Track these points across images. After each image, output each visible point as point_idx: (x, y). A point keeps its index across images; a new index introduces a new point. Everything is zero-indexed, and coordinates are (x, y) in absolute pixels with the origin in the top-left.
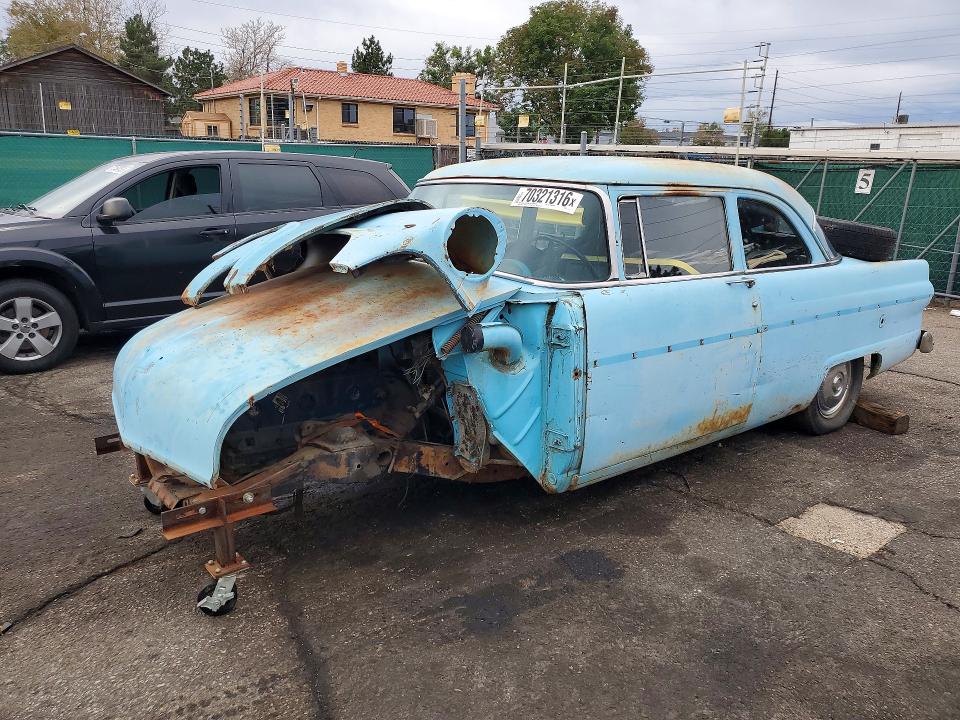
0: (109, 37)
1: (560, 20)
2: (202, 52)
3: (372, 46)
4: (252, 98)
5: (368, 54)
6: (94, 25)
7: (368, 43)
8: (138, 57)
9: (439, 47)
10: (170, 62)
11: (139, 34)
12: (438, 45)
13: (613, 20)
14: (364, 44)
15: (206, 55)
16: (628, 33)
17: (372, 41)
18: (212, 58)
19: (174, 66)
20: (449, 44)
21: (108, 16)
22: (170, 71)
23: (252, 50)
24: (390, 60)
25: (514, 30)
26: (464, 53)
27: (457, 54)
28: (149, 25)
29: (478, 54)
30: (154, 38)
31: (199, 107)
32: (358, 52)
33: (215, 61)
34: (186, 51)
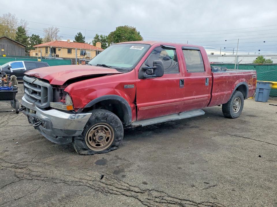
0: (14, 30)
1: (122, 31)
2: (37, 35)
3: (80, 34)
4: (46, 47)
5: (79, 36)
6: (10, 27)
7: (79, 34)
8: (21, 36)
9: (97, 35)
10: (29, 37)
11: (21, 31)
12: (96, 34)
13: (134, 31)
14: (78, 34)
15: (37, 36)
16: (139, 33)
17: (80, 33)
18: (39, 37)
19: (29, 38)
20: (99, 34)
21: (14, 25)
22: (29, 39)
23: (51, 34)
24: (84, 38)
25: (112, 33)
26: (103, 36)
27: (101, 37)
28: (24, 28)
29: (106, 37)
30: (25, 31)
31: (34, 49)
32: (76, 36)
33: (40, 38)
34: (33, 35)
